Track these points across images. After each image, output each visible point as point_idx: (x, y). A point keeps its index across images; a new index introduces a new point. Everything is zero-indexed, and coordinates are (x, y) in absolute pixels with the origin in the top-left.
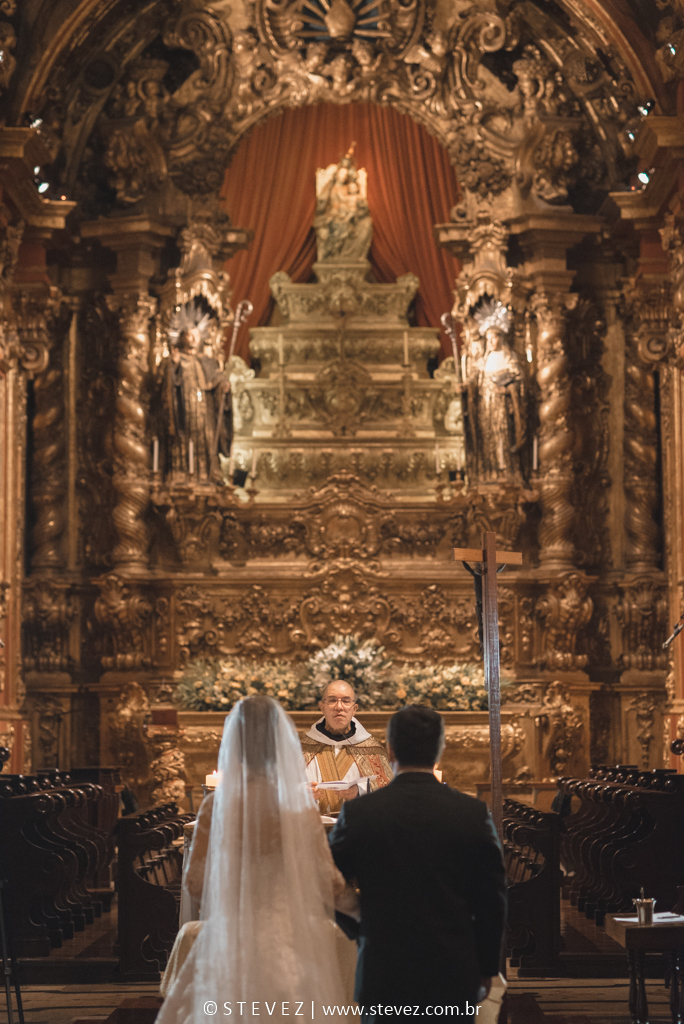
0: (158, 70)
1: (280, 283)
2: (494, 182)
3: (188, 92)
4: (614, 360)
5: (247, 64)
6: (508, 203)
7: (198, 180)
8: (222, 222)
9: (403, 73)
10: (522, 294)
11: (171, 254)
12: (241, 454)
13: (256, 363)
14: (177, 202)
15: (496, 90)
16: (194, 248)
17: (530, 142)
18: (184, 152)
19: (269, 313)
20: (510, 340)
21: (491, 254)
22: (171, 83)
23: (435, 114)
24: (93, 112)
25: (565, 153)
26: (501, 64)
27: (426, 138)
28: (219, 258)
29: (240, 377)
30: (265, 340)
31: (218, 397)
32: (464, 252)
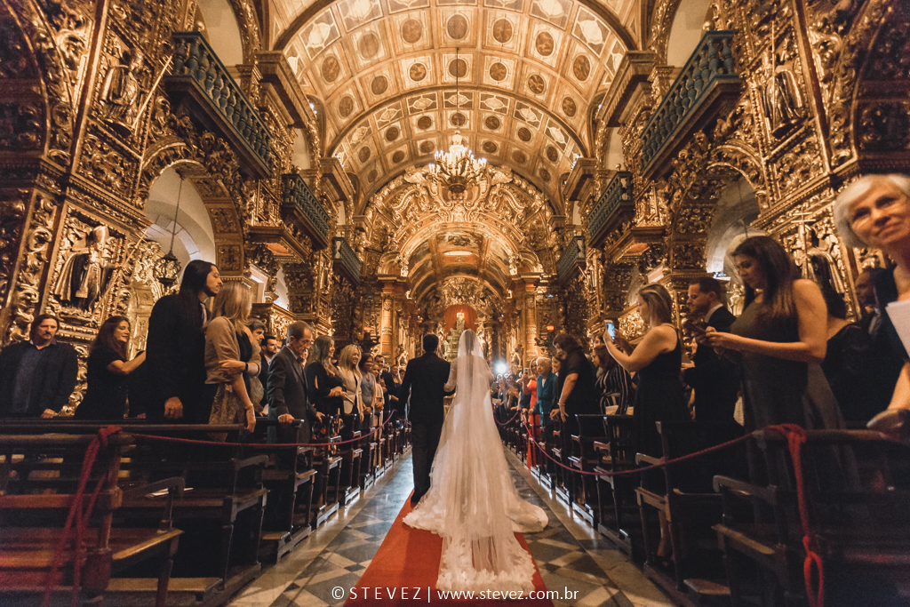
0: (435, 300)
1: (452, 330)
2: (482, 316)
3: (439, 303)
4: (499, 342)
5: (447, 299)
6: (484, 319)
7: (440, 315)
8: (443, 321)
9: (469, 301)
10: (486, 332)
11: (436, 326)
12: (446, 354)
13: (448, 341)
14: (438, 319)
15: (482, 303)
16: (440, 325)
17: (486, 311)
18: (438, 311)
19: (450, 334)
20: (484, 338)
21: (481, 326)
22: (437, 302)
23: (474, 306)
24: (425, 306)
25: (492, 312)
26: (483, 299)
27: (473, 310)
28: (443, 326)
29: (446, 343)
30: (449, 338)
31: (443, 346)
32: (478, 326)
